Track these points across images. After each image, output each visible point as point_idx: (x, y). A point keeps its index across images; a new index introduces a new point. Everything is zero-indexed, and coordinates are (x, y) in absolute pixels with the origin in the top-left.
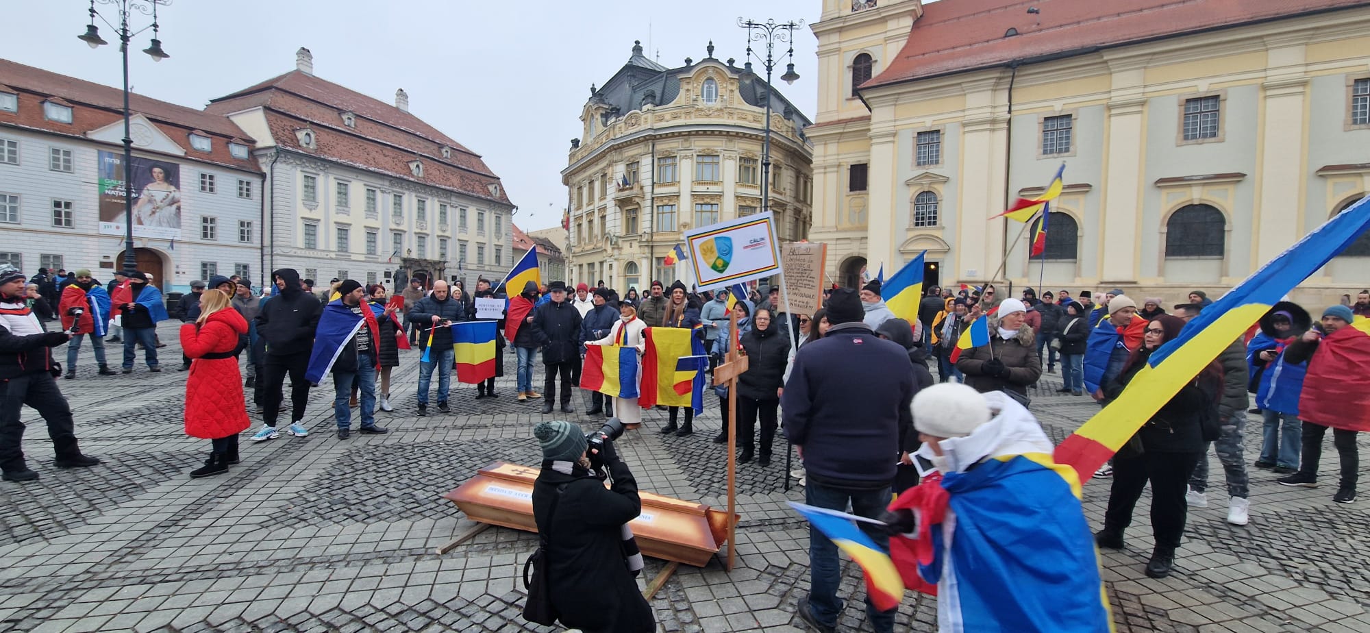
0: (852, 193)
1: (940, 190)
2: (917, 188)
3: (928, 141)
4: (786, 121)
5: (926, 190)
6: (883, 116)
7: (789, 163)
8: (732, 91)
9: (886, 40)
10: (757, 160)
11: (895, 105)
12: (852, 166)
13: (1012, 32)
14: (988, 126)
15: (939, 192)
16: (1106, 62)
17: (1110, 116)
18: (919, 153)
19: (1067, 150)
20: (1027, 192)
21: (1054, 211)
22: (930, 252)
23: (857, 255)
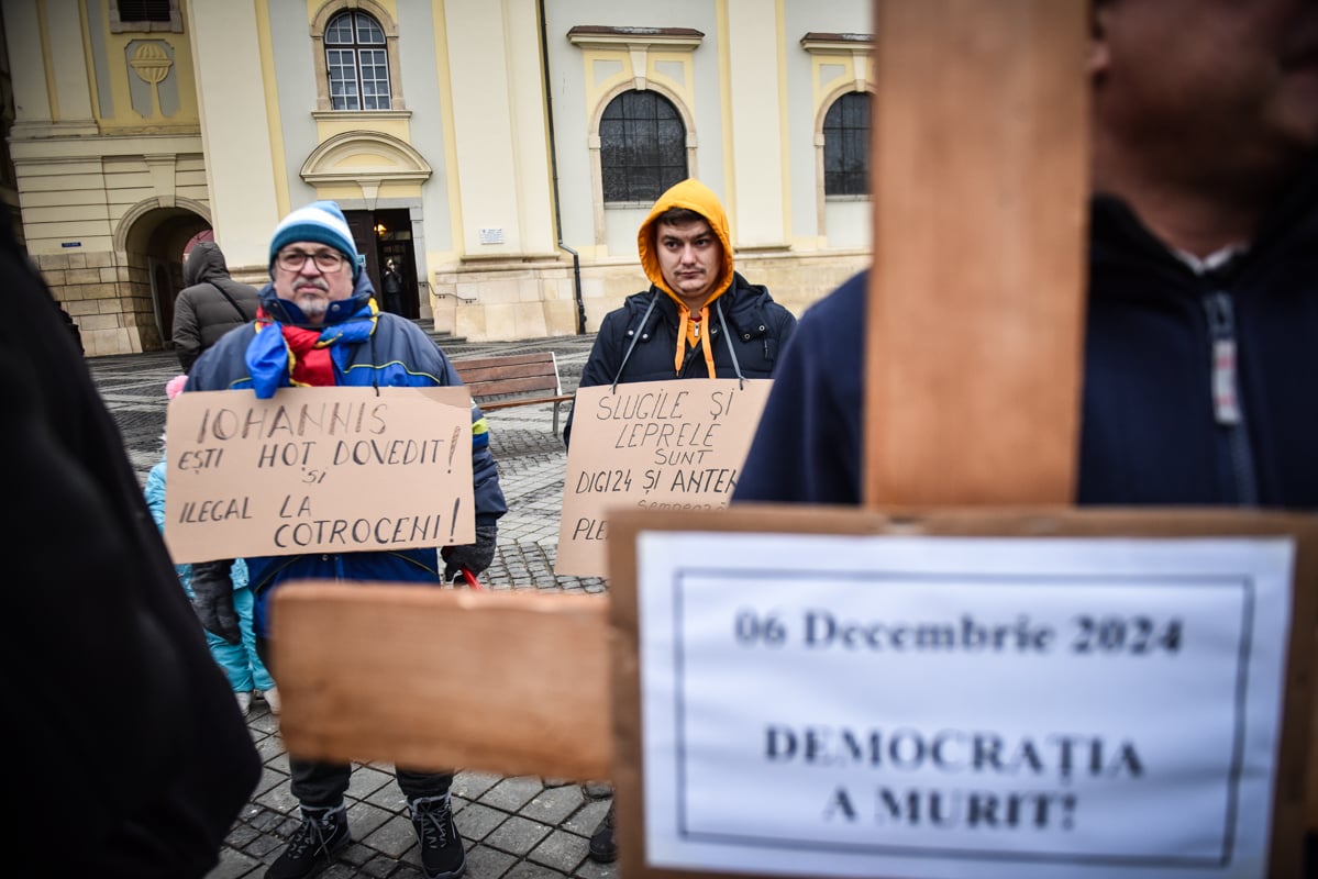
1: (389, 8)
5: (351, 6)
20: (586, 37)
21: (641, 86)
22: (385, 181)
23: (171, 204)
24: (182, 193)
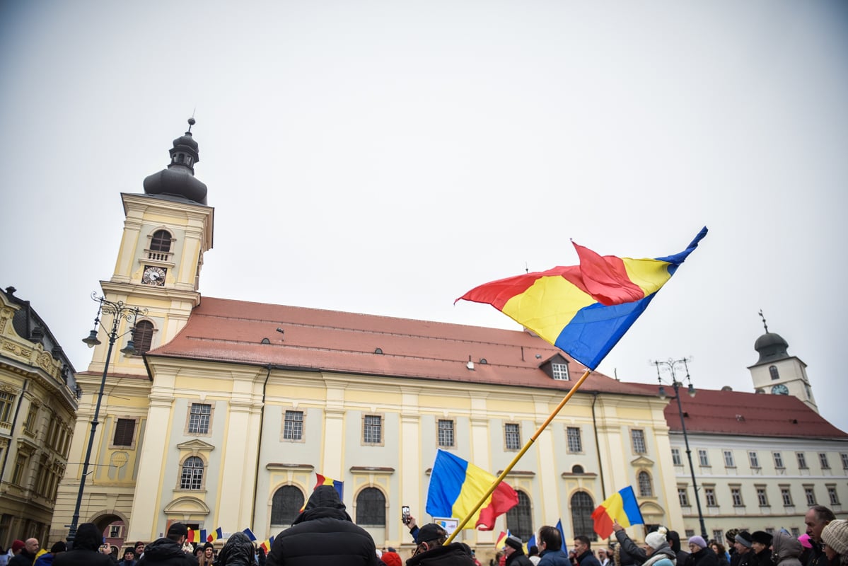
0: (115, 447)
1: (207, 456)
2: (187, 452)
3: (201, 414)
4: (54, 361)
5: (195, 455)
6: (164, 382)
7: (48, 404)
8: (5, 319)
9: (169, 315)
10: (15, 396)
11: (176, 376)
12: (119, 419)
13: (266, 341)
14: (248, 409)
15: (206, 459)
16: (324, 380)
17: (325, 418)
18: (192, 421)
19: (300, 438)
20: (273, 467)
21: (290, 484)
22: (192, 514)
23: (111, 513)
24: (117, 509)
